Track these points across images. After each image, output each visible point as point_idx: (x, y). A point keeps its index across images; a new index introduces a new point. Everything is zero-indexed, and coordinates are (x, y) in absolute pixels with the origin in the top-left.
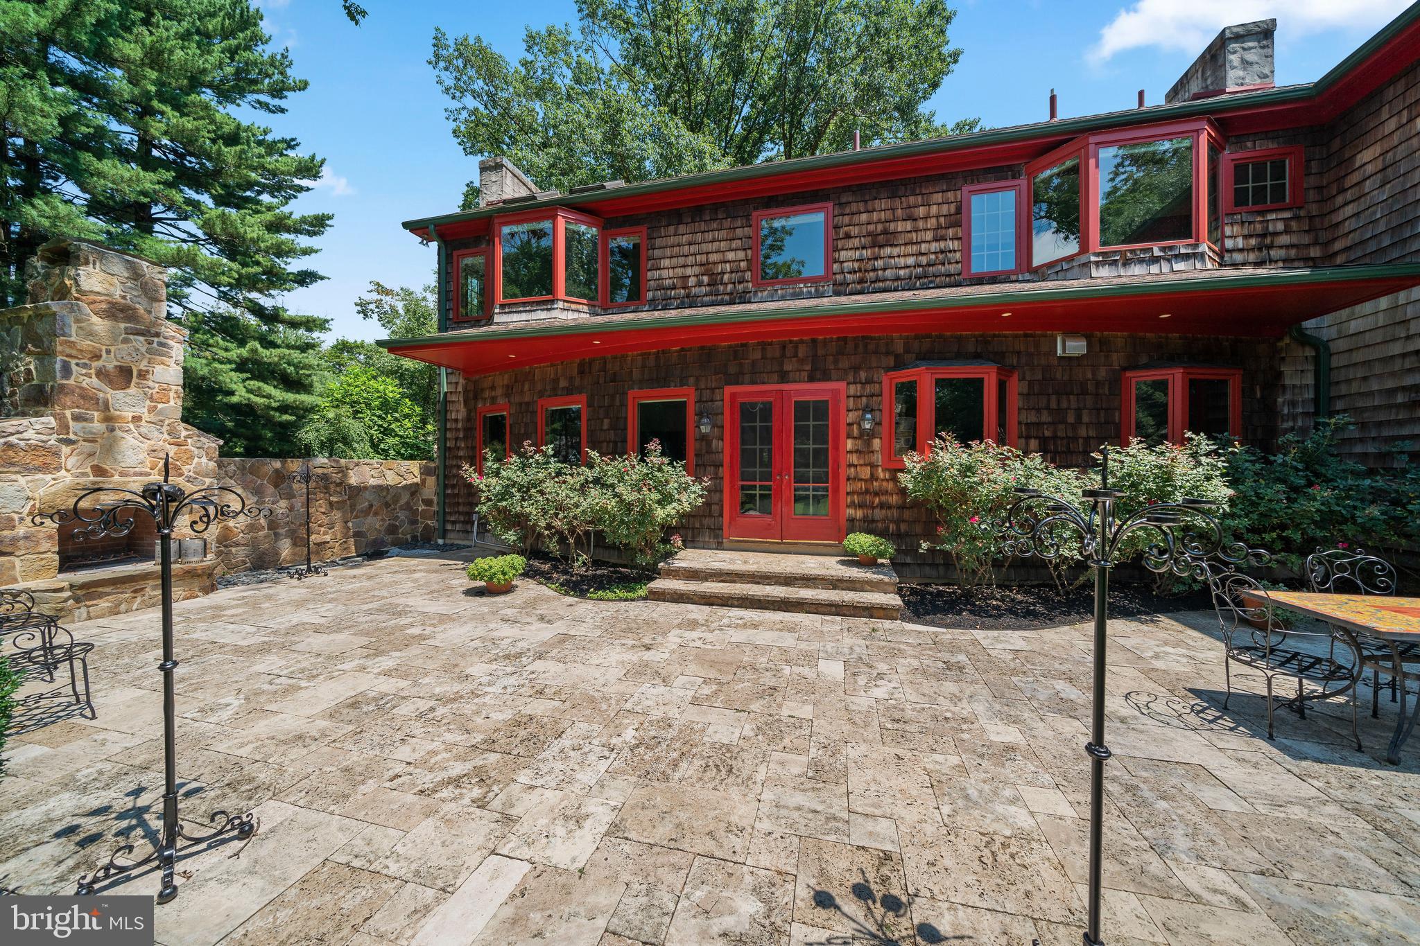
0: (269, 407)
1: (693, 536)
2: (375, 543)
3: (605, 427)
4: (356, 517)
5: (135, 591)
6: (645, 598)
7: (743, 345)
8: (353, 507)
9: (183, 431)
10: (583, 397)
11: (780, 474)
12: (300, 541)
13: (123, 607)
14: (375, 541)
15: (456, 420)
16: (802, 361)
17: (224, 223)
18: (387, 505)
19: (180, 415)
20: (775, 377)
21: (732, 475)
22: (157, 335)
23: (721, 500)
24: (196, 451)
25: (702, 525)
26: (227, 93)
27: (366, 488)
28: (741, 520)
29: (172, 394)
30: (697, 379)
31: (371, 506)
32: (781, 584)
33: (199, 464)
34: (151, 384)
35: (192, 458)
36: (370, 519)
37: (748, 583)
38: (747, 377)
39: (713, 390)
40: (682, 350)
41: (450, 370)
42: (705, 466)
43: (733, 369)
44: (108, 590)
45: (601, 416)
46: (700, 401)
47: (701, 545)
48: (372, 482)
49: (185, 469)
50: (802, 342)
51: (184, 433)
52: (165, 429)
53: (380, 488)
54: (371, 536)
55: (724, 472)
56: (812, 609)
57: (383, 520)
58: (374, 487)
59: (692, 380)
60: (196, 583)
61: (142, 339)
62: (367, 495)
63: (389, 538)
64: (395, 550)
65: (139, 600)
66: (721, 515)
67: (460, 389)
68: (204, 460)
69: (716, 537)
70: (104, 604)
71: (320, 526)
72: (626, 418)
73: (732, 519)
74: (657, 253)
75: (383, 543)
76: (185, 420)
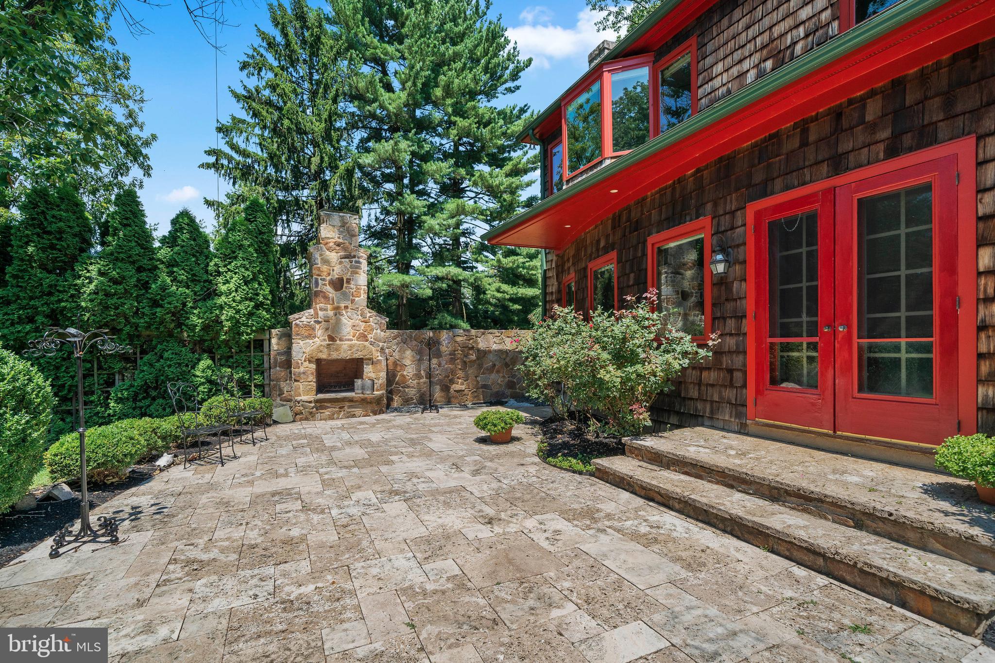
0: (505, 299)
1: (712, 412)
2: (497, 394)
3: (631, 283)
4: (483, 373)
5: (340, 408)
6: (592, 474)
7: (771, 137)
8: (480, 366)
9: (369, 313)
10: (614, 254)
11: (831, 324)
12: (446, 389)
13: (336, 416)
14: (497, 393)
15: (552, 293)
16: (873, 127)
17: (482, 180)
18: (507, 365)
19: (365, 304)
20: (824, 168)
21: (758, 331)
22: (354, 257)
23: (745, 365)
24: (375, 326)
25: (721, 397)
26: (490, 93)
27: (490, 351)
28: (772, 395)
29: (362, 292)
30: (715, 205)
31: (494, 365)
32: (762, 496)
33: (376, 333)
34: (352, 286)
35: (372, 330)
36: (493, 376)
37: (717, 483)
38: (778, 183)
39: (733, 213)
40: (698, 171)
41: (547, 251)
42: (724, 319)
43: (758, 177)
44: (329, 405)
45: (627, 272)
46: (717, 233)
47: (721, 425)
48: (495, 347)
49: (369, 336)
50: (873, 94)
51: (369, 315)
52: (359, 313)
53: (500, 352)
54: (495, 389)
55: (747, 326)
56: (782, 549)
57: (504, 377)
58: (495, 351)
59: (709, 207)
60: (369, 408)
61: (347, 260)
62: (491, 357)
63: (508, 392)
64: (512, 401)
65: (342, 413)
66: (744, 386)
67: (554, 265)
68: (379, 331)
69: (739, 415)
70: (327, 413)
71: (458, 378)
72: (646, 269)
73: (759, 392)
74: (709, 61)
75: (503, 395)
76: (368, 307)
